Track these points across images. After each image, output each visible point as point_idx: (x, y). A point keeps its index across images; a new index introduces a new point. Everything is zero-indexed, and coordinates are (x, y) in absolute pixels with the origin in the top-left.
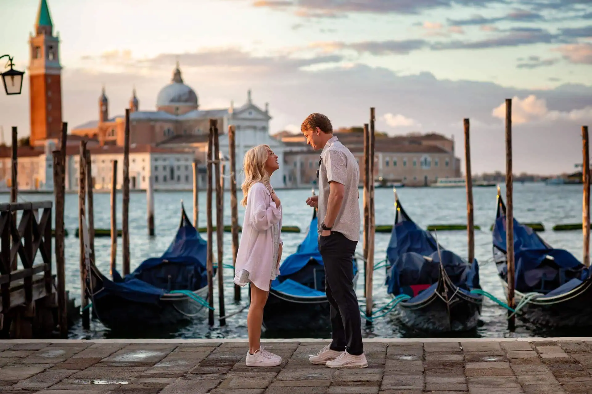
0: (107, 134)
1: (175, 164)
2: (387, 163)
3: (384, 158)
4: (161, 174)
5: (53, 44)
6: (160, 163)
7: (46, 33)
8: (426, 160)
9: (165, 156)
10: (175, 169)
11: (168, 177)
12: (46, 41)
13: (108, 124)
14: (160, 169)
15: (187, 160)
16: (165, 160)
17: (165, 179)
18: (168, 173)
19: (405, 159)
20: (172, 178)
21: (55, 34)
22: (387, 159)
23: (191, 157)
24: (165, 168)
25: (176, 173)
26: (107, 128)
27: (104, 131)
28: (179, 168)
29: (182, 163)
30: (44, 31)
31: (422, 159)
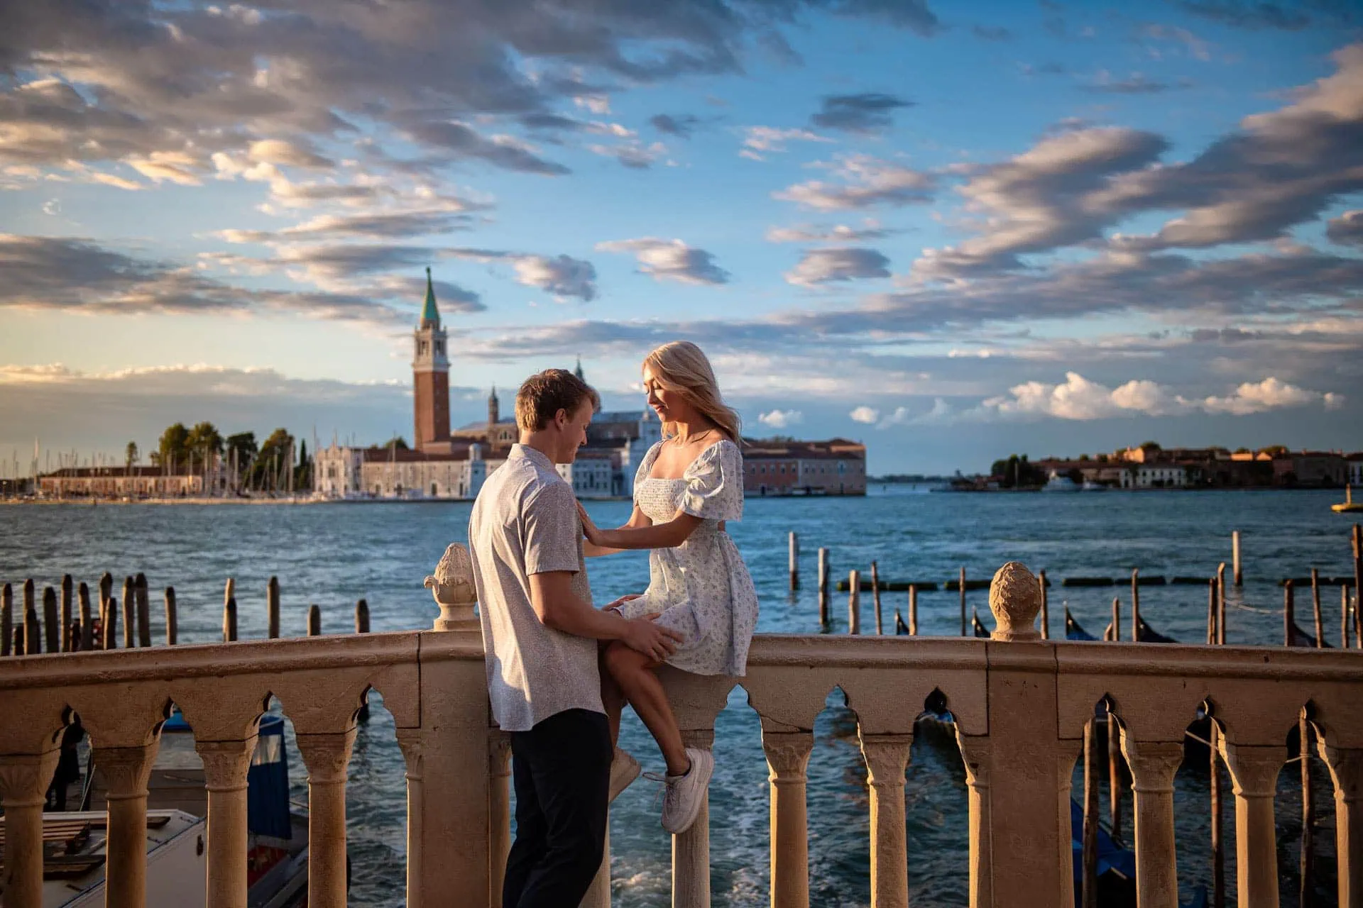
0: (499, 436)
1: (595, 470)
2: (806, 470)
3: (803, 464)
4: (582, 480)
5: (441, 339)
6: (580, 470)
7: (434, 328)
8: (842, 466)
9: (586, 461)
10: (595, 474)
11: (588, 485)
12: (434, 336)
13: (499, 426)
14: (581, 475)
15: (605, 466)
16: (585, 466)
17: (585, 487)
18: (587, 480)
19: (823, 466)
20: (592, 485)
21: (442, 328)
22: (807, 466)
23: (608, 462)
24: (585, 474)
25: (596, 480)
26: (499, 430)
27: (494, 433)
28: (598, 473)
29: (601, 469)
30: (431, 325)
31: (839, 466)
